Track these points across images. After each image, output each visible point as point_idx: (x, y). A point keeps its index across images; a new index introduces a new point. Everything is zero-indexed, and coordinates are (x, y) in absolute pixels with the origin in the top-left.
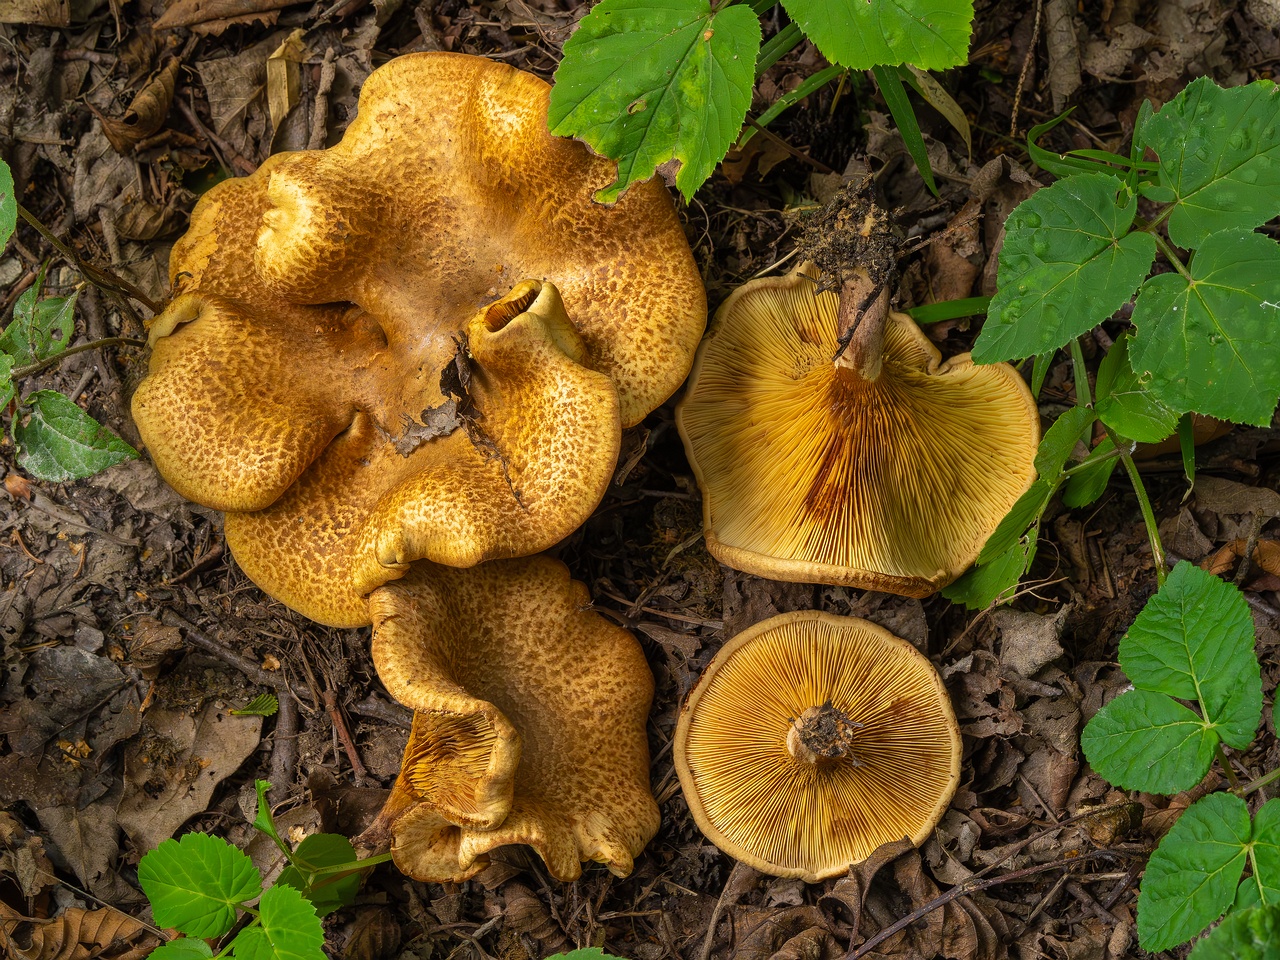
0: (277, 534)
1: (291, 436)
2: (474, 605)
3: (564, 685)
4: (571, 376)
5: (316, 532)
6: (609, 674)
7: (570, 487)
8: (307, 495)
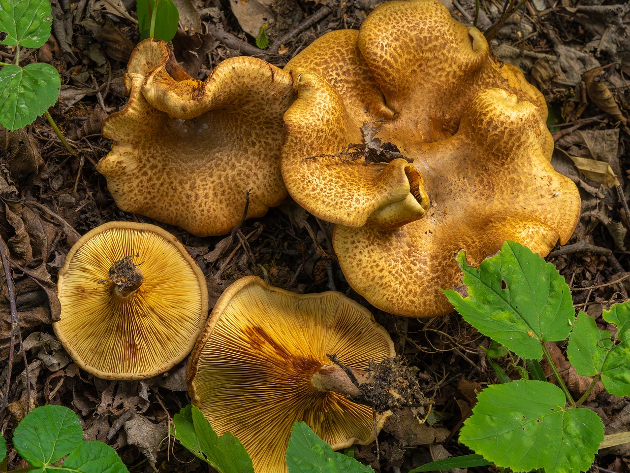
0: (343, 51)
1: (391, 66)
2: (270, 141)
3: (212, 180)
4: (367, 204)
5: (337, 70)
6: (210, 207)
7: (308, 186)
8: (358, 71)
